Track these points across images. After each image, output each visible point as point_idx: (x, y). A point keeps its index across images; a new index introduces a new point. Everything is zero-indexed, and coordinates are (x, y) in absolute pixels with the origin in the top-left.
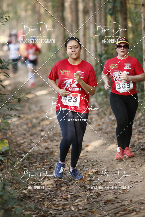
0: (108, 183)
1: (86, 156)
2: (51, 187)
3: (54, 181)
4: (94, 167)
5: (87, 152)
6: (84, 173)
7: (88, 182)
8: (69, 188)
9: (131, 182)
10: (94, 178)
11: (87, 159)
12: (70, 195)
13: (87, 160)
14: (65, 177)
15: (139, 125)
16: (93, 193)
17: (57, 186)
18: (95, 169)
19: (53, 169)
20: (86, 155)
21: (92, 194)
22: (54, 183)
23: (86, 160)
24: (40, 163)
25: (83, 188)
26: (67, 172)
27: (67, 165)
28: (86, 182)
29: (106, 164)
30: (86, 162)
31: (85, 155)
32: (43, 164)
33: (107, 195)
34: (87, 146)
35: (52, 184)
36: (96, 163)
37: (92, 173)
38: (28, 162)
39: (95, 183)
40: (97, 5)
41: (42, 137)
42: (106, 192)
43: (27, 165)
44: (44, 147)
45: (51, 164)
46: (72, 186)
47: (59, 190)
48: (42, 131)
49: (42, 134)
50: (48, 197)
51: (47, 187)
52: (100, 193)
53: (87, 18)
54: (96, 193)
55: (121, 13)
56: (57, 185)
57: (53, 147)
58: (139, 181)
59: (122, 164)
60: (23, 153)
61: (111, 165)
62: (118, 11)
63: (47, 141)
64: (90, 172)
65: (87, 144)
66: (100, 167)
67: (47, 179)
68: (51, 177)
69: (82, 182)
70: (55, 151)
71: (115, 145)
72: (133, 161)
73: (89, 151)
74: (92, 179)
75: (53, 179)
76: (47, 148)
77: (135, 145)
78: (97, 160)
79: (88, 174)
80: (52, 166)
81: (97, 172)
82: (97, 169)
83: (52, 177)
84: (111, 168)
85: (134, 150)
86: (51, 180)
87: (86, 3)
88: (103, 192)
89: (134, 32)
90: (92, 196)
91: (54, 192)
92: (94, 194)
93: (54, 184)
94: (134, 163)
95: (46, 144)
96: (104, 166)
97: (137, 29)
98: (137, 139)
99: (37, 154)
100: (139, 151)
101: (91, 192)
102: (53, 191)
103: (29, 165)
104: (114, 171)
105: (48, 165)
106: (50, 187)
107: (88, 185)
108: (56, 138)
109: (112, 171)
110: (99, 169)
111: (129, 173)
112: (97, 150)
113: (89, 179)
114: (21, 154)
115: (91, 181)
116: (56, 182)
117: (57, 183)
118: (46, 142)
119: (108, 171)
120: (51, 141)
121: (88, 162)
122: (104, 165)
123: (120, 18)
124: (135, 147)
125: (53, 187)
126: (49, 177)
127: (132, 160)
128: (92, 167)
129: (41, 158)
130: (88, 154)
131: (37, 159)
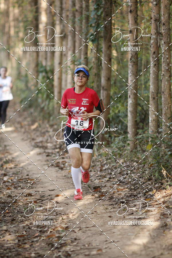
0: (79, 241)
2: (12, 243)
3: (17, 236)
4: (64, 221)
5: (57, 202)
6: (52, 229)
7: (56, 239)
8: (34, 245)
9: (107, 241)
10: (63, 234)
11: (56, 211)
12: (35, 253)
13: (57, 213)
14: (29, 231)
15: (120, 173)
16: (62, 252)
17: (19, 243)
18: (66, 224)
19: (16, 222)
21: (60, 254)
22: (17, 238)
23: (55, 213)
25: (50, 245)
26: (32, 225)
27: (32, 218)
28: (53, 239)
29: (78, 218)
30: (54, 215)
32: (4, 215)
33: (78, 256)
34: (57, 196)
35: (14, 240)
36: (67, 217)
37: (61, 228)
39: (64, 240)
40: (77, 28)
41: (5, 182)
42: (77, 252)
44: (6, 194)
45: (13, 216)
46: (37, 243)
47: (22, 247)
48: (5, 175)
49: (5, 179)
50: (7, 255)
51: (7, 243)
52: (70, 253)
53: (64, 43)
54: (64, 253)
55: (105, 40)
56: (19, 241)
57: (17, 195)
58: (116, 241)
59: (97, 220)
61: (85, 220)
62: (102, 37)
63: (10, 187)
64: (59, 228)
65: (57, 194)
66: (71, 221)
67: (8, 233)
68: (13, 231)
69: (50, 239)
70: (19, 200)
72: (110, 217)
73: (60, 202)
74: (62, 235)
75: (15, 233)
76: (10, 196)
77: (115, 197)
78: (68, 213)
79: (57, 229)
80: (15, 217)
81: (67, 227)
82: (68, 224)
83: (15, 232)
84: (84, 224)
85: (112, 203)
86: (12, 235)
87: (64, 26)
88: (73, 252)
89: (118, 63)
90: (60, 256)
91: (16, 249)
92: (62, 254)
93: (16, 240)
94: (111, 218)
95: (9, 191)
96: (75, 220)
97: (122, 60)
98: (116, 191)
100: (118, 205)
101: (59, 252)
102: (14, 248)
104: (88, 227)
105: (10, 216)
106: (10, 244)
107: (56, 242)
108: (21, 185)
109: (85, 227)
110: (69, 224)
111: (106, 230)
112: (68, 201)
113: (57, 235)
115: (59, 238)
116: (18, 238)
117: (20, 239)
118: (9, 189)
119: (80, 227)
120: (15, 188)
121: (57, 214)
122: (77, 219)
123: (103, 46)
124: (114, 199)
125: (15, 244)
126: (11, 231)
127: (110, 215)
128: (61, 221)
130: (58, 205)
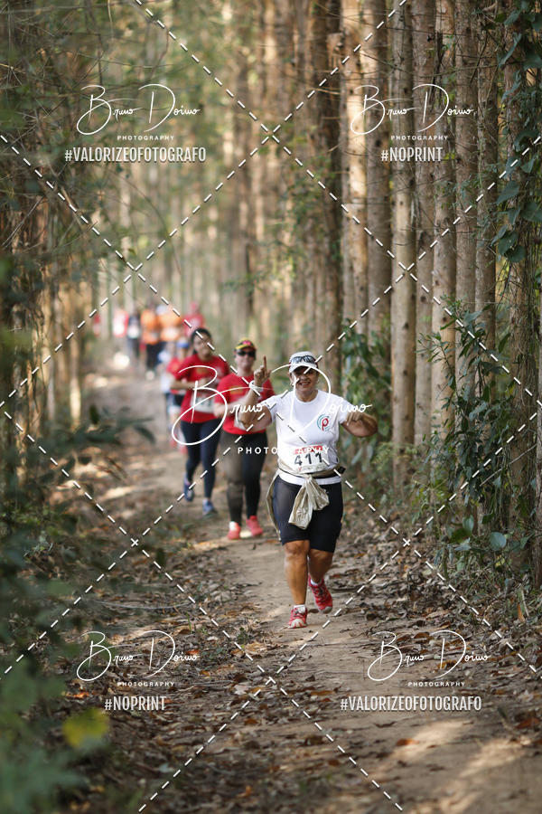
1: (398, 782)
5: (402, 764)
11: (400, 791)
20: (397, 778)
24: (226, 798)
31: (392, 775)
32: (238, 805)
34: (403, 743)
36: (434, 809)
38: (181, 794)
41: (237, 701)
43: (177, 805)
44: (243, 740)
48: (239, 679)
49: (240, 690)
57: (277, 740)
60: (162, 762)
63: (255, 717)
65: (403, 736)
70: (283, 758)
71: (506, 741)
73: (410, 762)
76: (253, 745)
78: (435, 797)
95: (251, 729)
99: (217, 766)
103: (185, 807)
112: (438, 761)
114: (157, 766)
118: (251, 722)
120: (270, 718)
129: (228, 783)
130: (404, 771)
131: (214, 784)
